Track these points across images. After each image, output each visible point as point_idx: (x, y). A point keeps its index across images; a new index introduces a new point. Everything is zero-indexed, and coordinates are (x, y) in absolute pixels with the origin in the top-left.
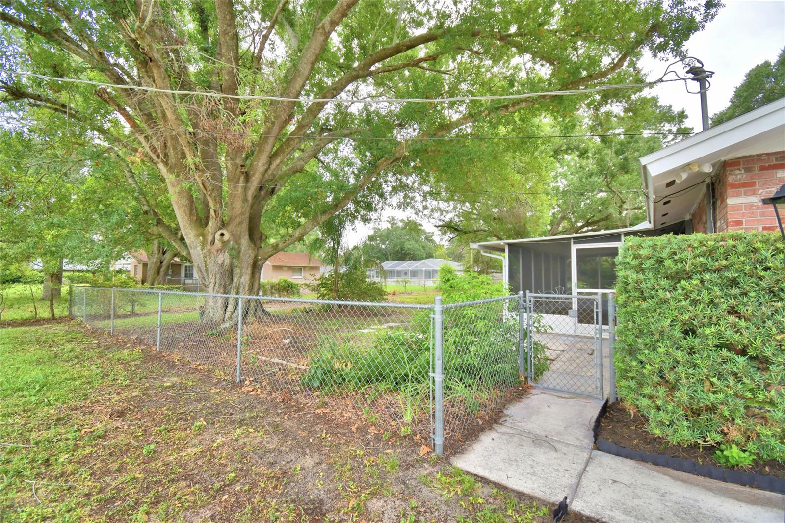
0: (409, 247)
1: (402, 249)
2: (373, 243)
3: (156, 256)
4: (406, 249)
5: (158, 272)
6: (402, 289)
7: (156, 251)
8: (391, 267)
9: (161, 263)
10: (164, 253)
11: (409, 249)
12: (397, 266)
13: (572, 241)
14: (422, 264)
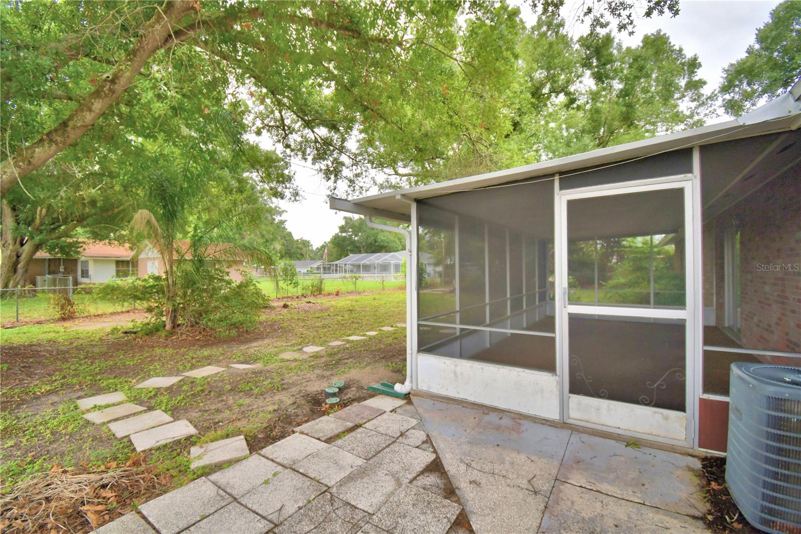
0: (383, 238)
1: (376, 241)
2: (344, 234)
3: (11, 247)
4: (379, 240)
5: (15, 271)
6: (351, 287)
7: (10, 241)
8: (357, 260)
9: (18, 257)
10: (22, 245)
11: (382, 241)
12: (363, 259)
13: (557, 178)
14: (391, 256)
